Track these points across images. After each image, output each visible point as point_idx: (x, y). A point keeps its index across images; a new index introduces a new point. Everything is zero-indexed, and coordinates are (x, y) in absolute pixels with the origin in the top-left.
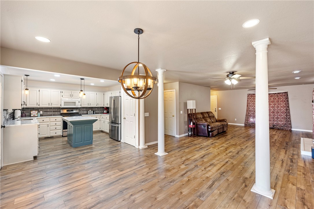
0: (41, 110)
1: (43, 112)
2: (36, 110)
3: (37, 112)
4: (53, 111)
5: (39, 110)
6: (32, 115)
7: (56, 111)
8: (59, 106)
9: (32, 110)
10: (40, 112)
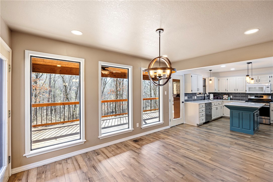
0: (231, 95)
1: (233, 96)
2: (227, 95)
3: (227, 96)
4: (242, 97)
5: (229, 95)
6: (224, 99)
7: (244, 97)
8: (244, 92)
9: (224, 95)
10: (230, 96)
